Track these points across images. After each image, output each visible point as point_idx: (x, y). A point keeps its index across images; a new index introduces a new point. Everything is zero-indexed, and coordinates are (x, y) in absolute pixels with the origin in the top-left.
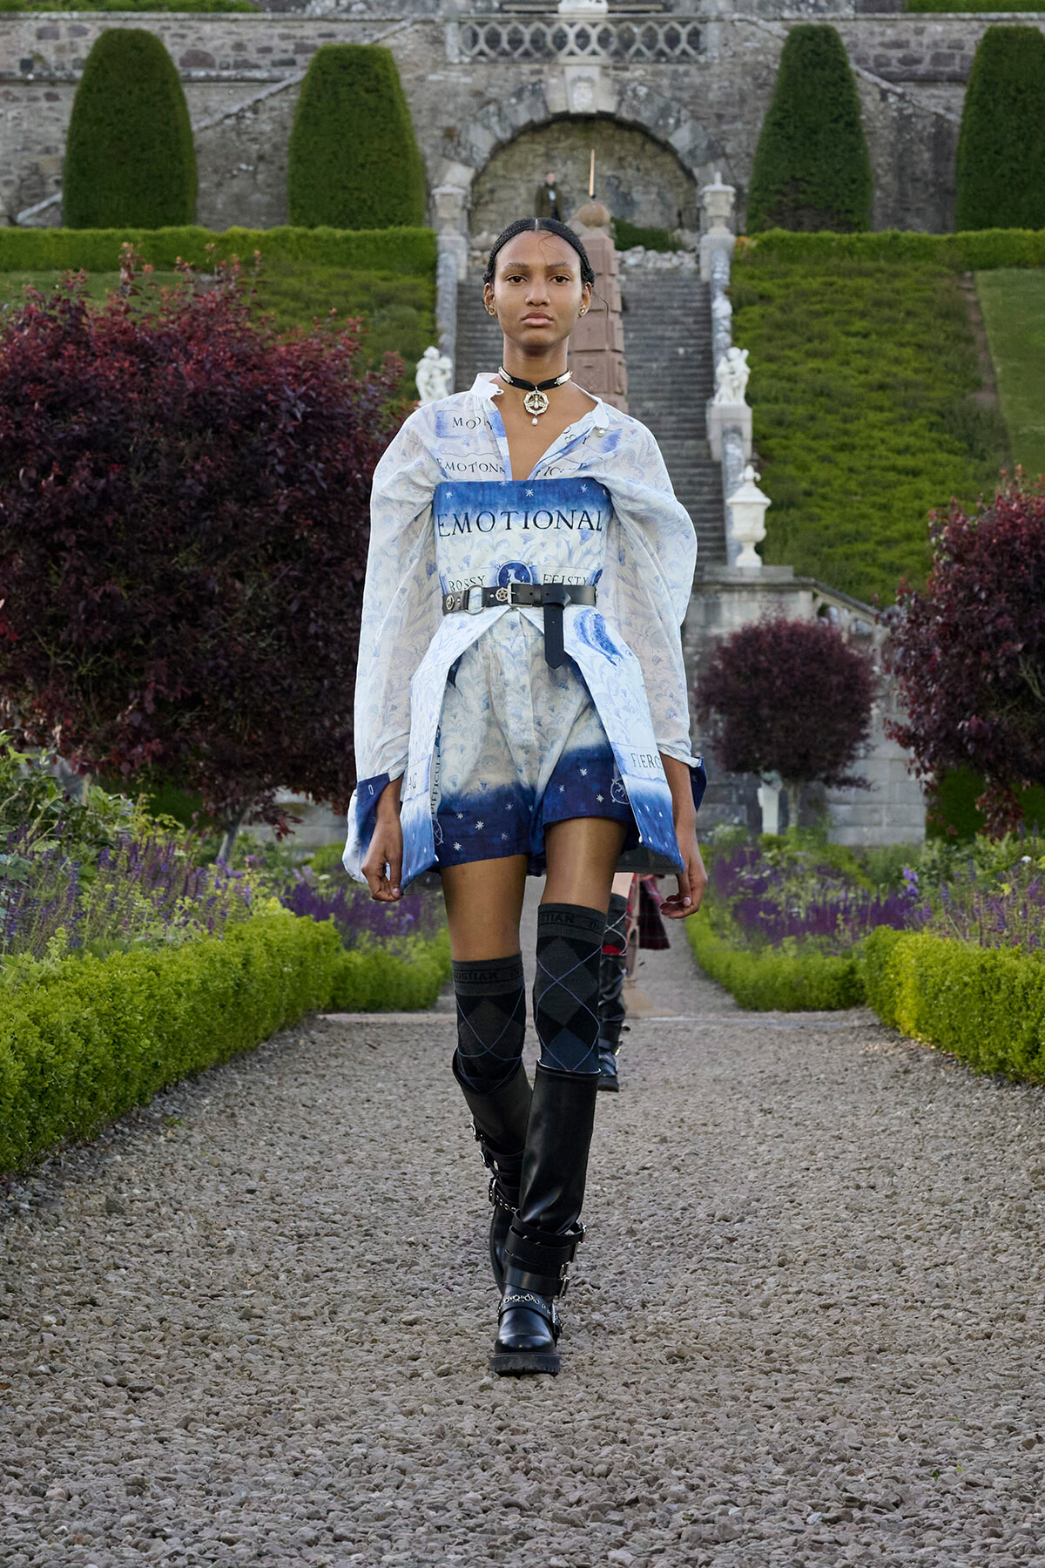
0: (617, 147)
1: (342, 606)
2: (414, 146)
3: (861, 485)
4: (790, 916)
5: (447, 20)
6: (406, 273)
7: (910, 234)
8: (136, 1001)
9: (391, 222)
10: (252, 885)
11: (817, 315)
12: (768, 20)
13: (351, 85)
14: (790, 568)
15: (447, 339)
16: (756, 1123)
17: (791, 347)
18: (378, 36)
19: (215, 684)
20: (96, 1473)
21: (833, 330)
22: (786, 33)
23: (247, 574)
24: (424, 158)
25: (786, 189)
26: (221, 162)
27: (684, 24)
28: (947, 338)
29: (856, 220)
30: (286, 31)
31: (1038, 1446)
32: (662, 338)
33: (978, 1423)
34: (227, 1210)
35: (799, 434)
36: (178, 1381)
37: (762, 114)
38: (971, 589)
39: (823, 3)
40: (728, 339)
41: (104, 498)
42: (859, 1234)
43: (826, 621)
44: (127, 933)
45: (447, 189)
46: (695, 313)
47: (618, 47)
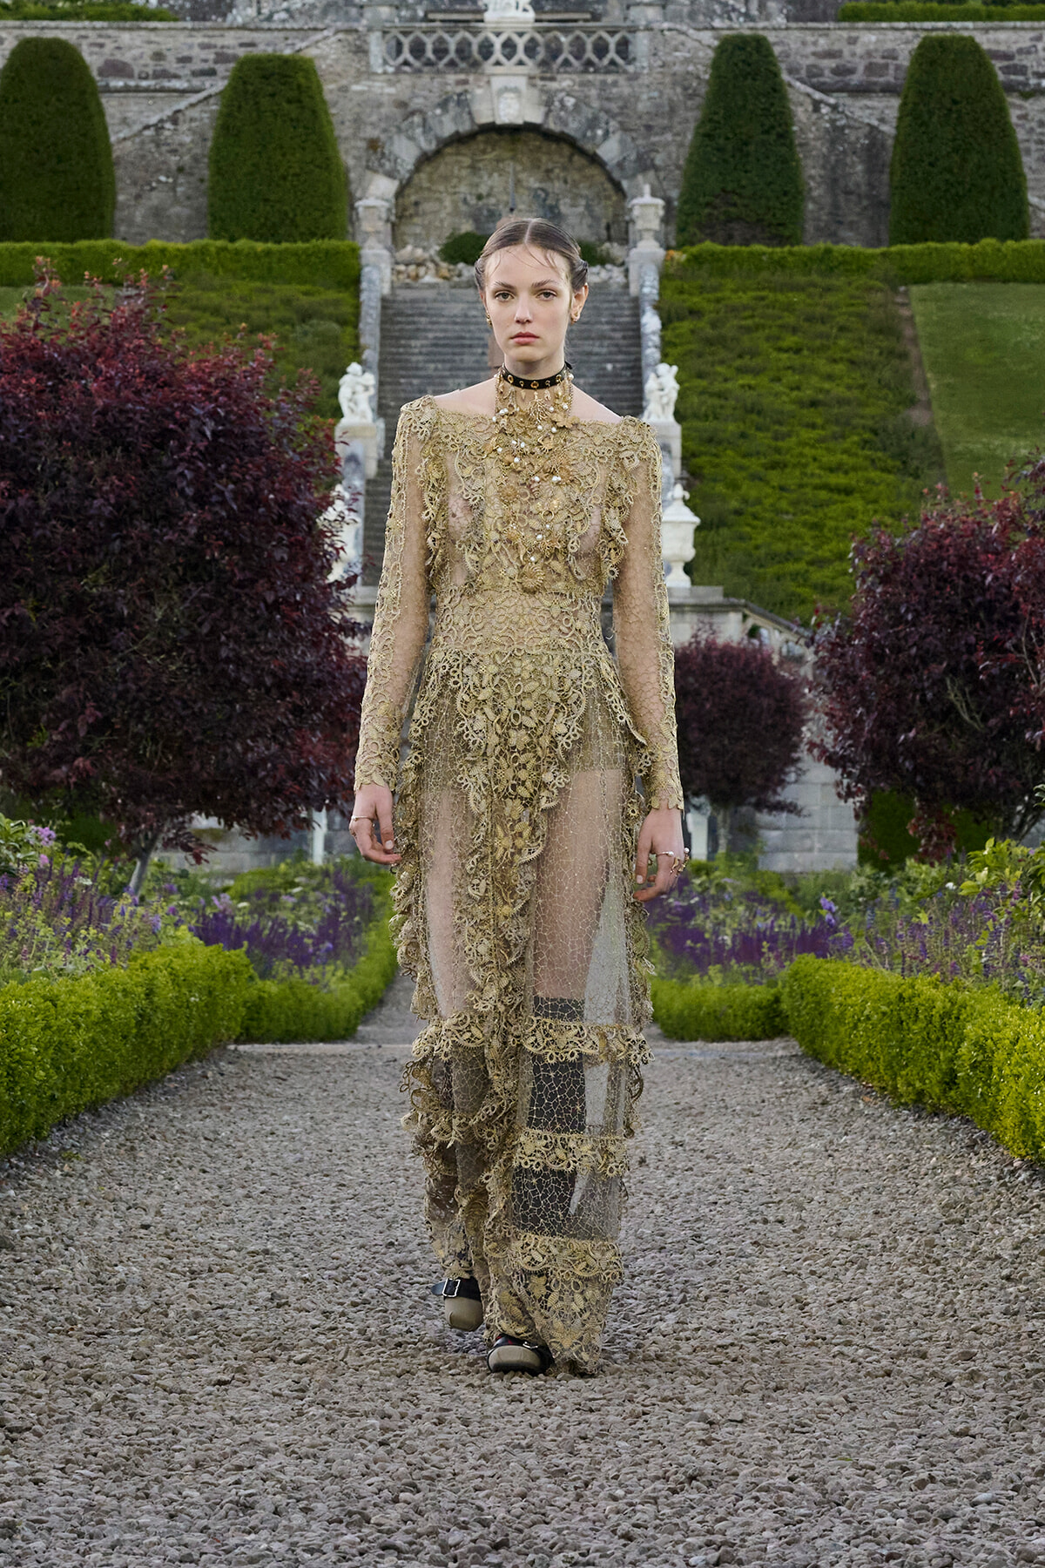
0: (544, 159)
1: (254, 628)
2: (337, 157)
3: (795, 503)
4: (716, 943)
5: (370, 29)
6: (328, 288)
7: (843, 247)
8: (31, 1032)
9: (313, 235)
11: (748, 330)
12: (698, 30)
13: (273, 95)
14: (720, 589)
15: (370, 355)
16: (666, 1156)
17: (722, 362)
18: (299, 45)
19: (124, 708)
21: (764, 346)
22: (716, 43)
23: (156, 596)
24: (347, 170)
25: (717, 202)
26: (137, 174)
27: (612, 33)
28: (881, 354)
29: (787, 233)
30: (206, 40)
32: (590, 354)
34: (120, 1247)
35: (729, 452)
36: (58, 1421)
37: (692, 125)
38: (898, 610)
39: (754, 12)
40: (657, 355)
41: (12, 519)
42: (763, 1269)
43: (756, 642)
44: (25, 963)
45: (370, 202)
46: (624, 328)
47: (544, 55)
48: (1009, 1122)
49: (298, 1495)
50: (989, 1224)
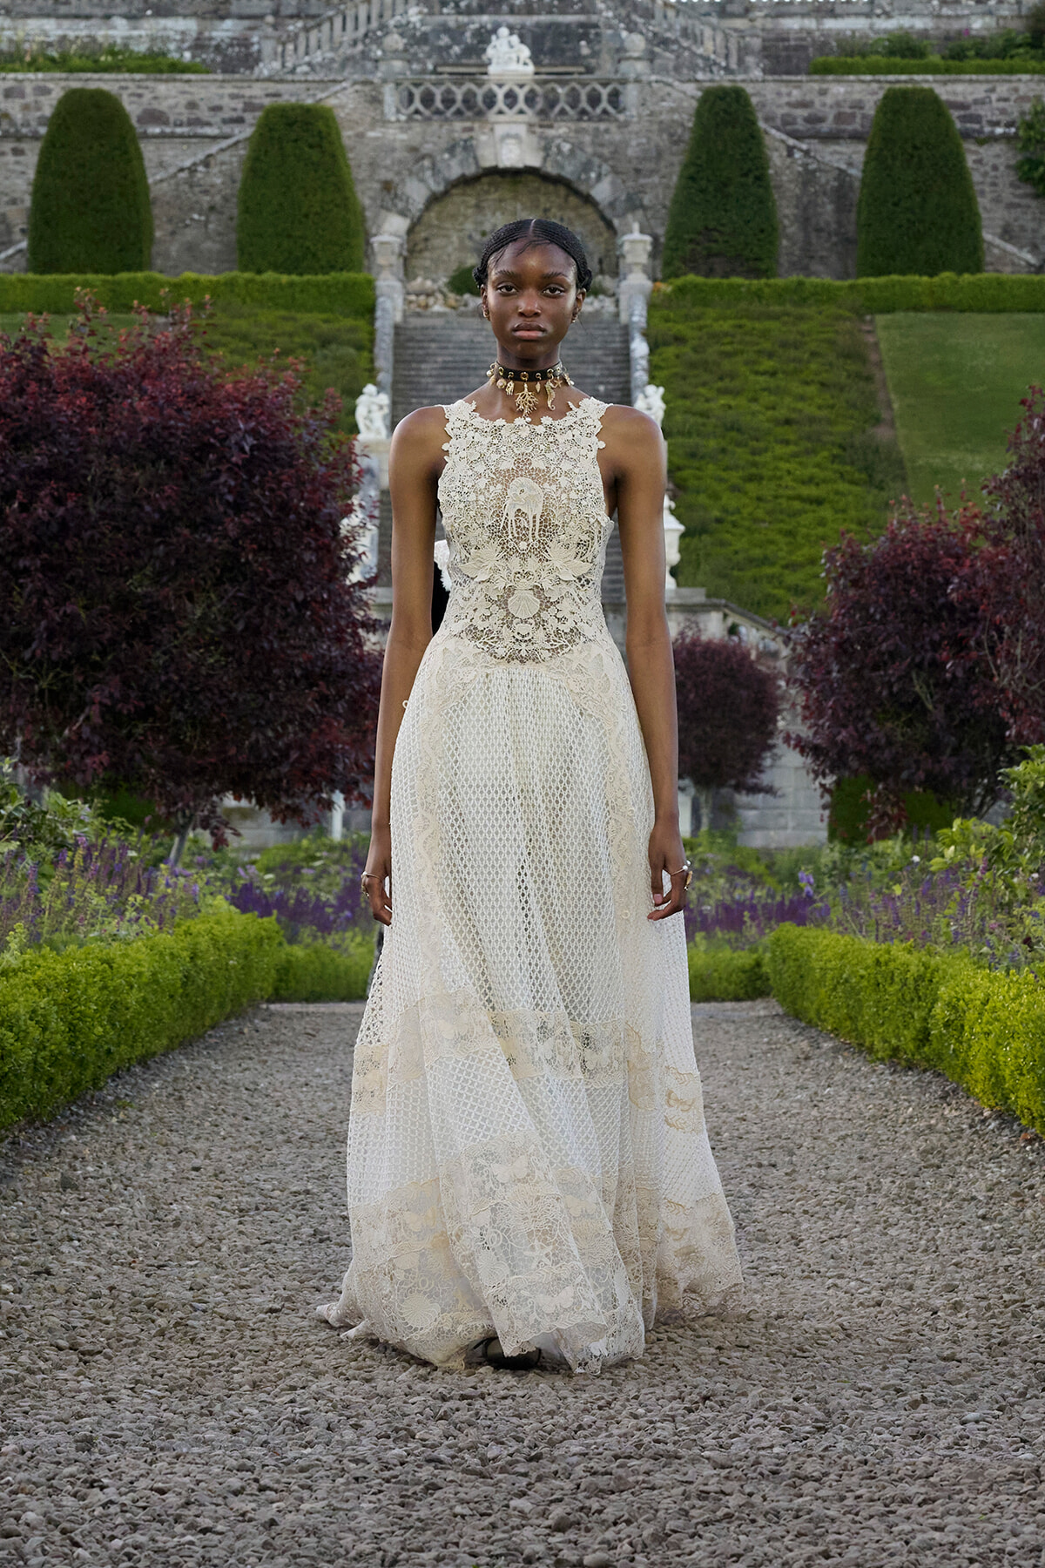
0: (542, 199)
1: (285, 624)
2: (354, 198)
3: (768, 512)
4: (701, 912)
5: (385, 81)
6: (346, 316)
7: (814, 280)
8: (91, 991)
9: (332, 268)
10: (201, 884)
11: (728, 355)
12: (682, 82)
13: (296, 141)
14: (703, 591)
15: (385, 377)
17: (704, 384)
18: (320, 95)
19: (166, 697)
20: (49, 1431)
21: (743, 369)
22: (699, 94)
23: (197, 595)
24: (364, 209)
25: (700, 238)
26: (175, 212)
27: (605, 85)
28: (849, 376)
29: (763, 266)
30: (235, 91)
31: (923, 1406)
32: (586, 376)
33: (868, 1385)
34: (174, 1187)
35: (711, 466)
36: (126, 1345)
37: (677, 169)
38: (867, 610)
39: (734, 66)
40: (645, 378)
41: (63, 523)
43: (735, 638)
44: (82, 929)
45: (384, 238)
46: (615, 353)
47: (544, 106)
48: (979, 1076)
49: (347, 1413)
50: (964, 1169)
